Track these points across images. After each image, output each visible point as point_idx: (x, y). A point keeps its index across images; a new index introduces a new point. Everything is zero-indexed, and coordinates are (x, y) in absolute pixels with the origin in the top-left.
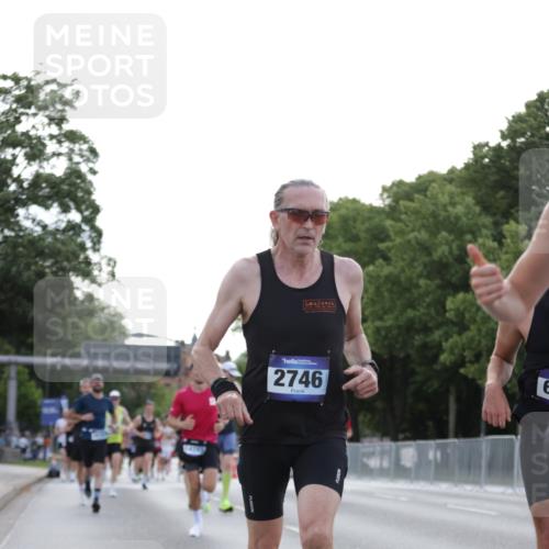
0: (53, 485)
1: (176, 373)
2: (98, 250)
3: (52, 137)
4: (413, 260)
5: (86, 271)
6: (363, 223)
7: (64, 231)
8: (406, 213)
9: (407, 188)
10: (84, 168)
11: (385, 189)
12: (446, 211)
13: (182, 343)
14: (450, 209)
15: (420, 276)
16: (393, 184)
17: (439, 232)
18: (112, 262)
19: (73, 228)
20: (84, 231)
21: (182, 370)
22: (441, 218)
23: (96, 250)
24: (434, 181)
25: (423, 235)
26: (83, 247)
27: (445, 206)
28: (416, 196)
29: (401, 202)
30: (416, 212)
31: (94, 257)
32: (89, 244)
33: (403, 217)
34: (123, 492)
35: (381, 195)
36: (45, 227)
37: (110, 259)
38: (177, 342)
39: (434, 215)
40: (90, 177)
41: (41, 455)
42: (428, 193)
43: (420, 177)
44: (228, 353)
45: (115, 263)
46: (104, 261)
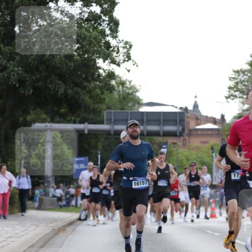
1: (181, 134)
2: (116, 37)
5: (107, 53)
7: (88, 20)
13: (186, 108)
18: (128, 46)
19: (94, 18)
20: (104, 20)
21: (186, 131)
26: (103, 33)
31: (113, 42)
32: (108, 32)
37: (126, 43)
38: (181, 108)
41: (73, 203)
44: (223, 116)
45: (131, 47)
46: (121, 45)
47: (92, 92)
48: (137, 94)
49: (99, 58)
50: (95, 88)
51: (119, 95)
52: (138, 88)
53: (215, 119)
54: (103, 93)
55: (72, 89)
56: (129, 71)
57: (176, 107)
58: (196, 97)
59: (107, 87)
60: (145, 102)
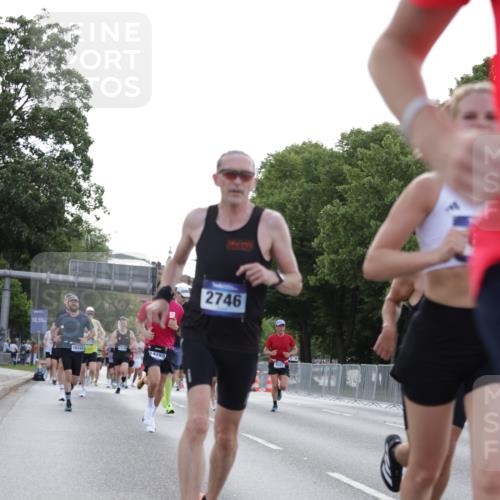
0: (38, 386)
2: (88, 178)
3: (51, 75)
4: (367, 201)
5: (77, 195)
6: (323, 166)
7: (58, 159)
8: (362, 160)
9: (364, 137)
10: (78, 104)
11: (344, 136)
12: (398, 159)
13: (159, 264)
14: (401, 157)
15: (371, 217)
16: (352, 132)
17: (391, 179)
18: (100, 190)
19: (66, 157)
20: (76, 160)
22: (393, 166)
23: (86, 178)
24: (388, 132)
25: (377, 180)
26: (74, 175)
27: (396, 155)
28: (372, 144)
29: (359, 149)
30: (372, 159)
31: (84, 185)
32: (80, 173)
33: (360, 162)
34: (101, 396)
35: (341, 142)
36: (41, 155)
37: (98, 188)
38: (153, 263)
39: (387, 163)
40: (84, 113)
41: (29, 360)
42: (383, 142)
43: (376, 128)
45: (103, 192)
46: (93, 188)
47: (58, 239)
48: (107, 244)
49: (69, 201)
50: (60, 234)
51: (87, 244)
52: (108, 237)
53: (189, 277)
54: (69, 240)
55: (36, 234)
56: (98, 219)
57: (148, 262)
58: (170, 252)
59: (75, 234)
60: (114, 253)
